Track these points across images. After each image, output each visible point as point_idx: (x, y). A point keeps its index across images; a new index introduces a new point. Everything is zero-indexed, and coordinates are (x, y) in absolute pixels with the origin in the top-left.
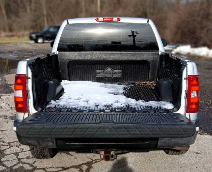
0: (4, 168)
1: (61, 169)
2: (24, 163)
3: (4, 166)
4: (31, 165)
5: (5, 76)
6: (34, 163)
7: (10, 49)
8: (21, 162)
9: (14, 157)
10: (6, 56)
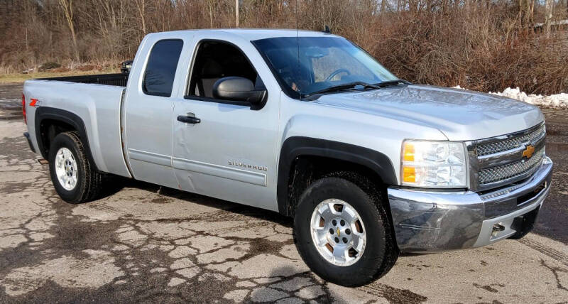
0: (182, 281)
1: (280, 279)
2: (212, 272)
3: (181, 276)
4: (226, 274)
6: (229, 270)
8: (206, 269)
9: (189, 262)
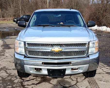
5: (5, 40)
7: (4, 26)
10: (3, 30)
